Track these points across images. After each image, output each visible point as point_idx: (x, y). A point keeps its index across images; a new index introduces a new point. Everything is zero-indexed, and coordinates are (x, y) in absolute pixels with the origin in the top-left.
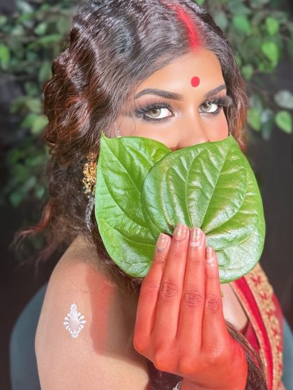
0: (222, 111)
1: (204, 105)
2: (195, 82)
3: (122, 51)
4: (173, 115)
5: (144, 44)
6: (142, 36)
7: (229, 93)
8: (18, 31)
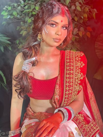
0: (67, 30)
1: (63, 27)
2: (62, 21)
3: (50, 12)
4: (56, 27)
5: (54, 12)
6: (54, 10)
7: (68, 27)
8: (19, 8)
